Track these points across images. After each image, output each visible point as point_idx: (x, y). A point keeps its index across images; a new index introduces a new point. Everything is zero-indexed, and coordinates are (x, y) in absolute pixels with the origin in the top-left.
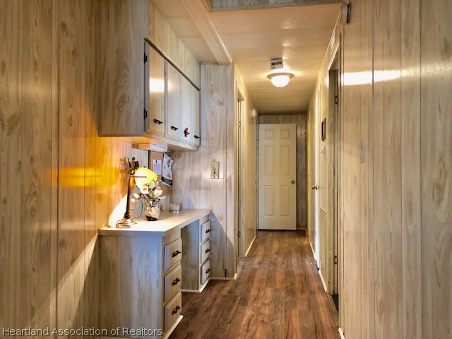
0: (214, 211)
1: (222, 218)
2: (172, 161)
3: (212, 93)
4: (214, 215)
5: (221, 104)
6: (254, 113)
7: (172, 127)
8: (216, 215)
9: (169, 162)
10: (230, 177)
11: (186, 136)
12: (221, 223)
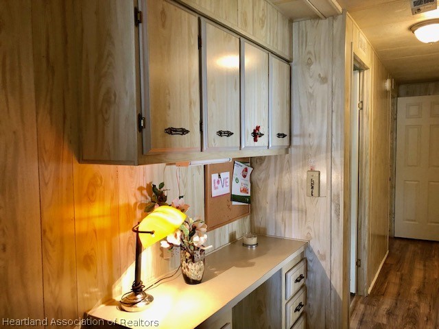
0: (312, 244)
1: (323, 257)
2: (250, 170)
3: (309, 64)
4: (311, 251)
5: (324, 80)
6: (388, 85)
7: (220, 133)
8: (315, 251)
9: (246, 170)
10: (338, 196)
11: (255, 140)
12: (323, 264)
